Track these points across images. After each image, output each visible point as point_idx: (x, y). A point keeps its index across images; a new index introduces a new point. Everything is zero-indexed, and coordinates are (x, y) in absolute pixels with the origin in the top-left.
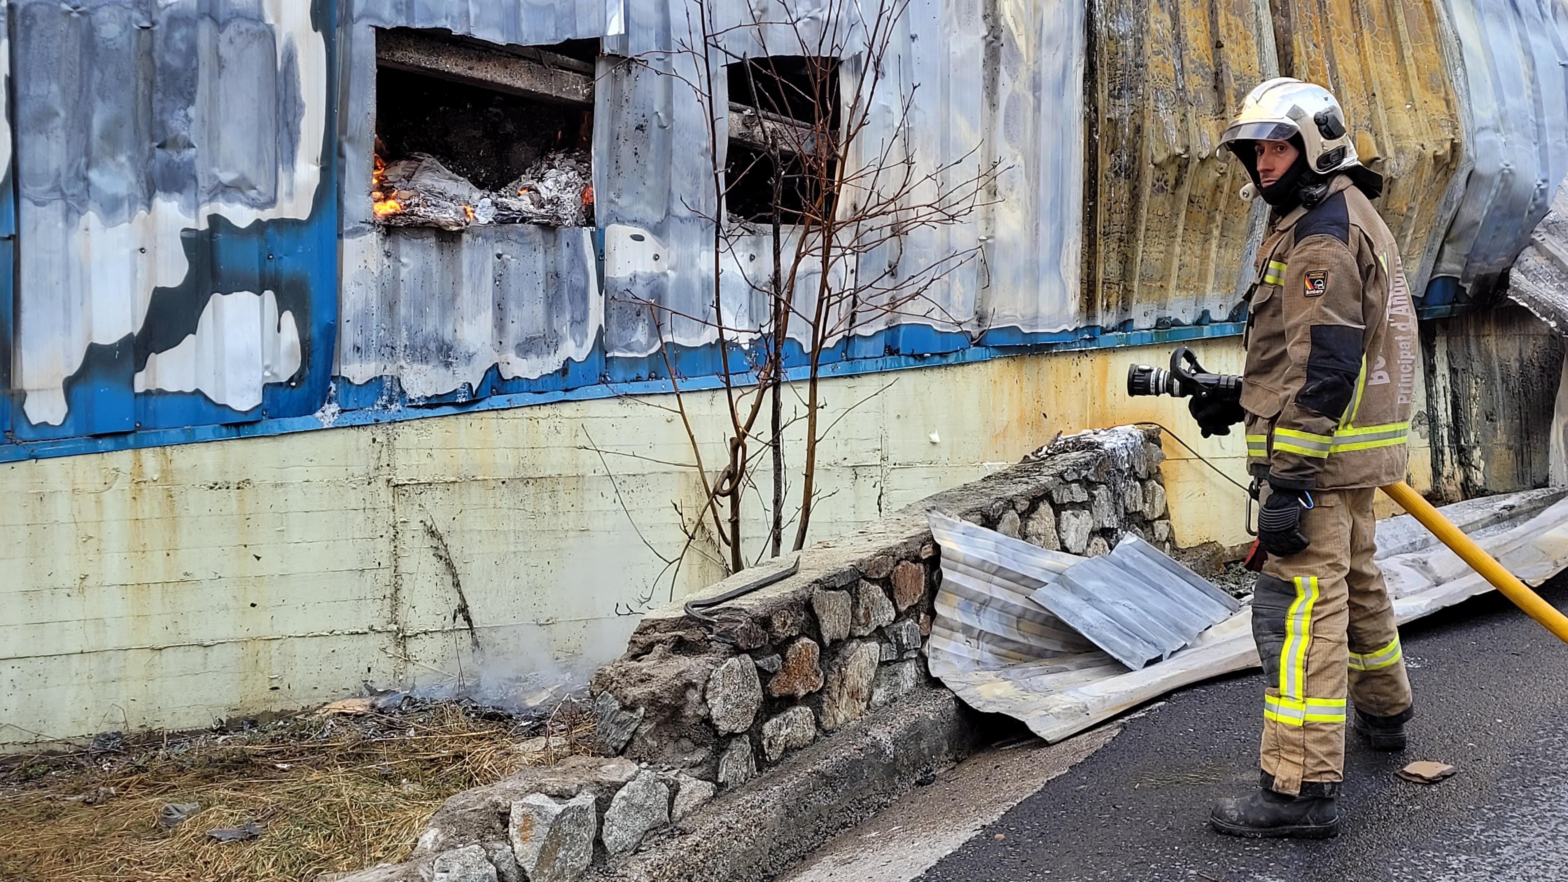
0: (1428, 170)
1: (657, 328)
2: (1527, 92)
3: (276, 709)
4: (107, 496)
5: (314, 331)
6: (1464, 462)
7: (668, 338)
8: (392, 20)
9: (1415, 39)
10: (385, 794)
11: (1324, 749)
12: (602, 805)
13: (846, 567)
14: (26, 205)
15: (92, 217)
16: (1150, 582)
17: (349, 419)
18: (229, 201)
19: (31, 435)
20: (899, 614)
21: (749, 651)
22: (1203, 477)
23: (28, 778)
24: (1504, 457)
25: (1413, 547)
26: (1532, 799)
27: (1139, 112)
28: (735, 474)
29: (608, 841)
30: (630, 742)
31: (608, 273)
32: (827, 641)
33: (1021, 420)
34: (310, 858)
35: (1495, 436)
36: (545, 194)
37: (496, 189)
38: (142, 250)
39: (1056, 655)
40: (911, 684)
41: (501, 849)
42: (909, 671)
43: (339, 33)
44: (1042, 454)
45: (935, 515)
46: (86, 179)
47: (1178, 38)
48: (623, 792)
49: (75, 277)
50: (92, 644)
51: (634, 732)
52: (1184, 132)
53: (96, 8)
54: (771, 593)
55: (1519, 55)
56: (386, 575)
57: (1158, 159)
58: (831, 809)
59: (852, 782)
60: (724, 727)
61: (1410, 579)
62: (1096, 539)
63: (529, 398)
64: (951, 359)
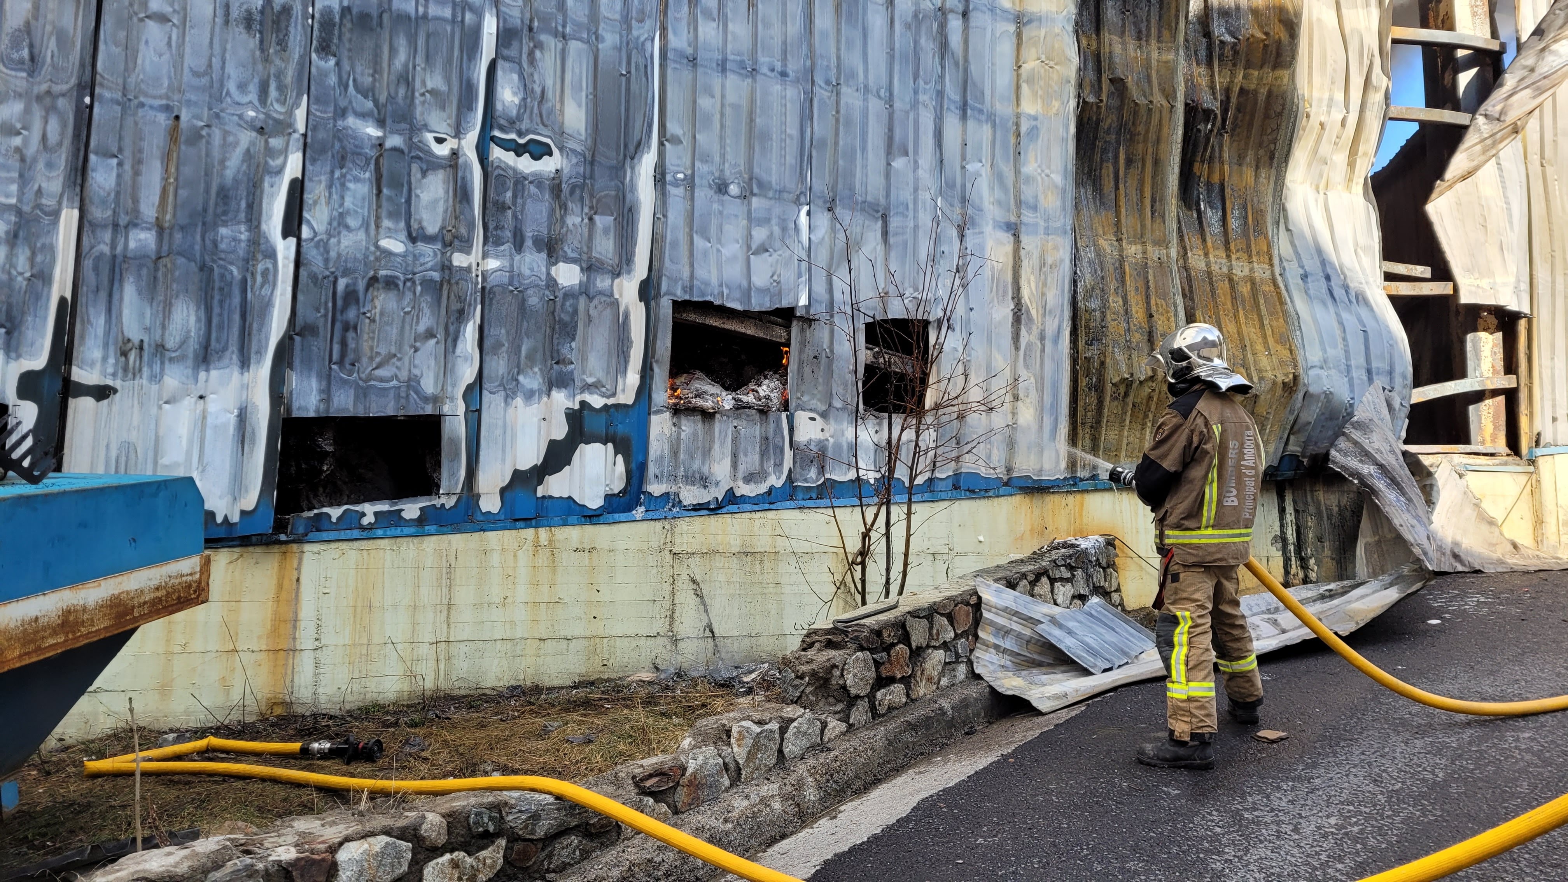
0: (1279, 391)
1: (822, 470)
2: (1341, 345)
3: (605, 677)
4: (520, 553)
5: (633, 466)
6: (1304, 566)
7: (828, 476)
8: (681, 296)
9: (1271, 314)
10: (664, 722)
11: (1203, 712)
12: (783, 730)
13: (926, 605)
14: (485, 393)
15: (519, 401)
16: (1106, 625)
17: (650, 515)
18: (591, 393)
19: (482, 518)
20: (956, 635)
21: (869, 650)
22: (1141, 568)
23: (471, 707)
24: (1329, 564)
25: (1269, 611)
26: (1335, 754)
27: (1103, 353)
28: (864, 553)
29: (786, 751)
30: (800, 697)
31: (796, 438)
32: (914, 647)
33: (1032, 530)
34: (621, 754)
35: (1323, 551)
36: (762, 393)
37: (735, 390)
38: (544, 419)
39: (1049, 665)
40: (963, 676)
41: (726, 750)
42: (962, 669)
43: (653, 303)
44: (1044, 550)
45: (979, 579)
46: (517, 380)
47: (1126, 311)
48: (795, 724)
49: (509, 432)
50: (508, 635)
51: (803, 692)
52: (1130, 366)
53: (526, 289)
54: (882, 617)
55: (1336, 325)
56: (667, 604)
57: (1114, 381)
58: (914, 743)
59: (927, 729)
60: (853, 691)
61: (1266, 629)
62: (1075, 601)
63: (749, 507)
64: (991, 493)
